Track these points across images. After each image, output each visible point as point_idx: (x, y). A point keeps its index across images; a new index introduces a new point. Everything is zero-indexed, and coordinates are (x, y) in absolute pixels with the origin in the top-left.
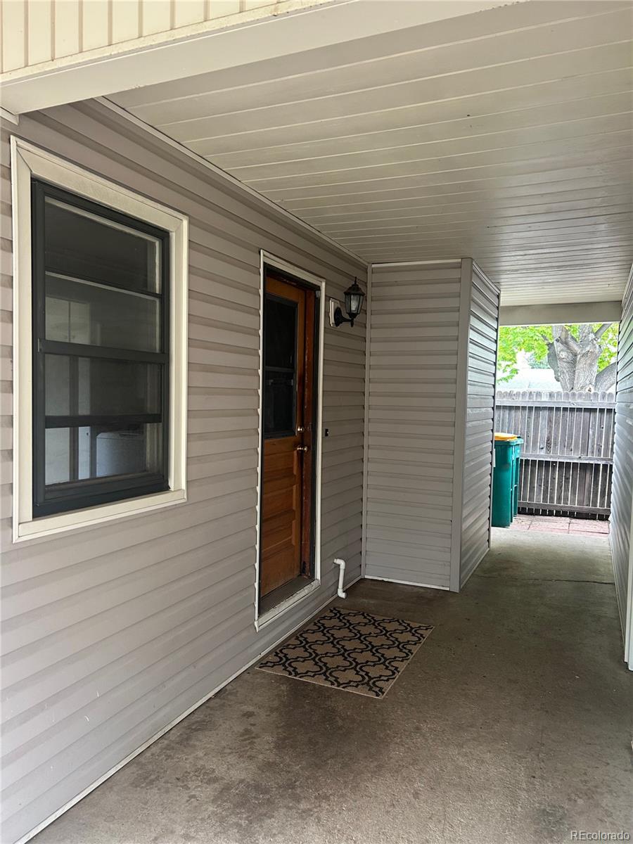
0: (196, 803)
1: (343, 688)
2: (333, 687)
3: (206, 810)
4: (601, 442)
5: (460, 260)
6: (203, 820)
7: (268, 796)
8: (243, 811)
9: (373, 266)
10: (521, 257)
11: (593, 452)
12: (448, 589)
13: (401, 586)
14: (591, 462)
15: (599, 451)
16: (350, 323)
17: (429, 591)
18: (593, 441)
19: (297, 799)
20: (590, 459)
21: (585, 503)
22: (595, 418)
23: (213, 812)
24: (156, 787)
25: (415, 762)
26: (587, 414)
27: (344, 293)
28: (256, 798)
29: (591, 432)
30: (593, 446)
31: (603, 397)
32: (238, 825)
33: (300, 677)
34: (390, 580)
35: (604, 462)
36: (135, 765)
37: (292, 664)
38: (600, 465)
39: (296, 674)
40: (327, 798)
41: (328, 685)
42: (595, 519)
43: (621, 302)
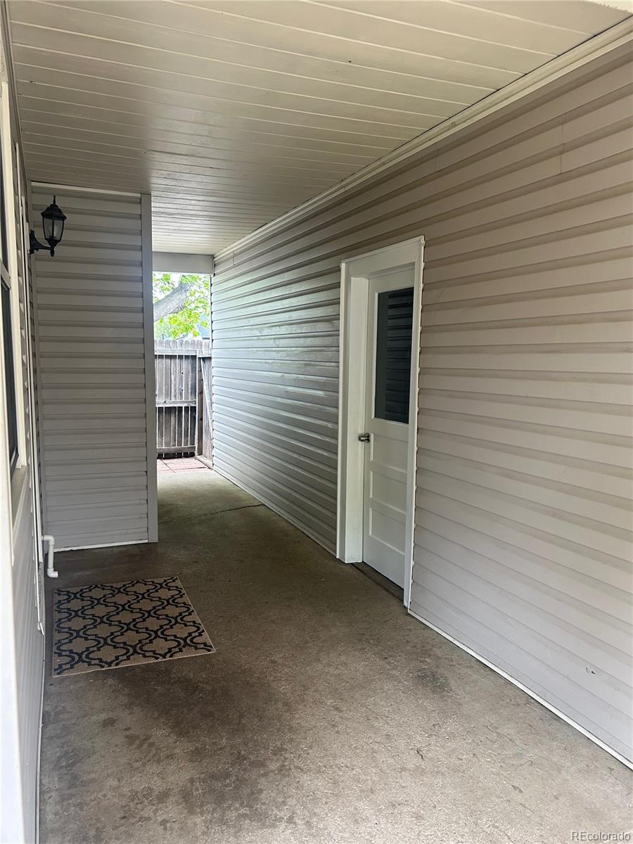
0: (176, 826)
1: (171, 657)
2: (159, 660)
3: (195, 824)
4: (182, 386)
5: (139, 195)
6: (204, 833)
7: (234, 778)
8: (230, 802)
9: (33, 184)
10: (196, 202)
11: (175, 396)
12: (147, 541)
13: (96, 551)
14: (175, 405)
15: (181, 394)
16: (49, 251)
17: (129, 548)
18: (175, 386)
19: (262, 764)
20: (174, 403)
21: (171, 444)
22: (175, 364)
23: (205, 821)
24: (110, 839)
25: (305, 688)
26: (168, 361)
27: (42, 214)
28: (227, 786)
29: (173, 378)
30: (175, 390)
31: (181, 344)
32: (245, 816)
33: (117, 665)
34: (80, 548)
35: (186, 405)
36: (50, 835)
37: (90, 656)
38: (182, 407)
39: (109, 664)
40: (282, 749)
41: (152, 661)
42: (181, 457)
43: (213, 257)
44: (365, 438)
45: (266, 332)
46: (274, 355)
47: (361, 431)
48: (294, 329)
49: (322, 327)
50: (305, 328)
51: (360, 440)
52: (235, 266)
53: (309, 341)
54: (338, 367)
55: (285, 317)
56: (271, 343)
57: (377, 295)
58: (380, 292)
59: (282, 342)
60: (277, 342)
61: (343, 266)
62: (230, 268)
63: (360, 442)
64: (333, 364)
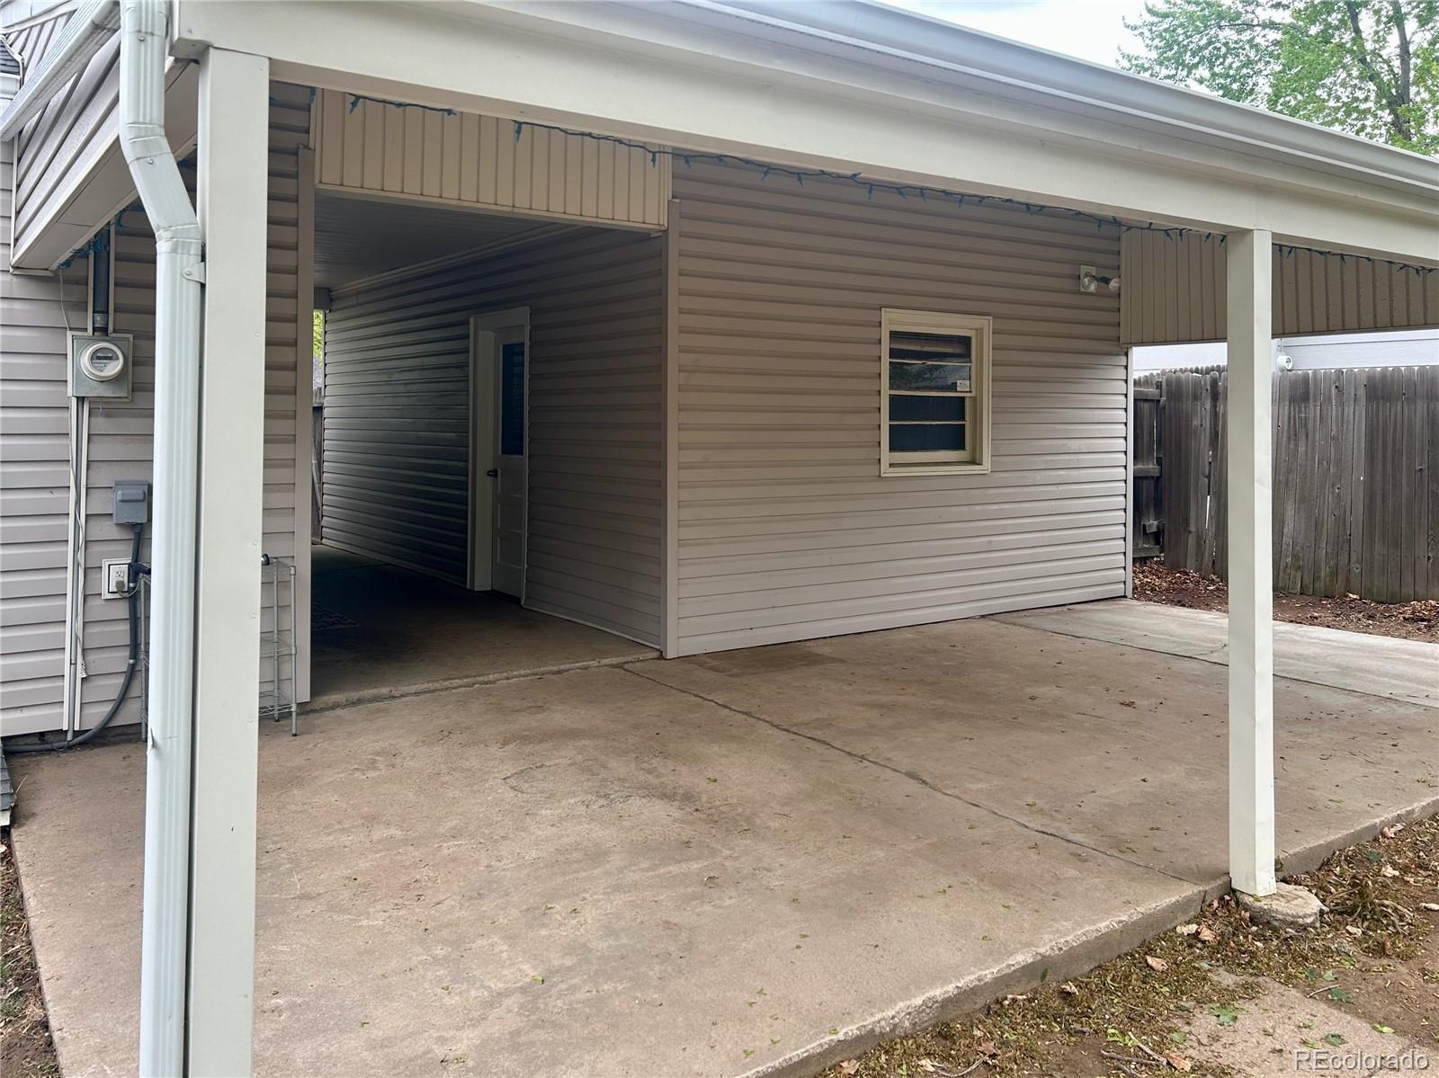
43: (329, 290)
44: (493, 474)
45: (396, 377)
46: (404, 401)
47: (490, 468)
48: (426, 374)
49: (454, 373)
50: (437, 374)
51: (488, 474)
52: (359, 305)
53: (442, 386)
54: (468, 409)
55: (418, 362)
56: (401, 388)
57: (501, 347)
58: (505, 343)
59: (416, 387)
60: (409, 387)
61: (472, 320)
62: (355, 306)
63: (489, 477)
64: (464, 407)
